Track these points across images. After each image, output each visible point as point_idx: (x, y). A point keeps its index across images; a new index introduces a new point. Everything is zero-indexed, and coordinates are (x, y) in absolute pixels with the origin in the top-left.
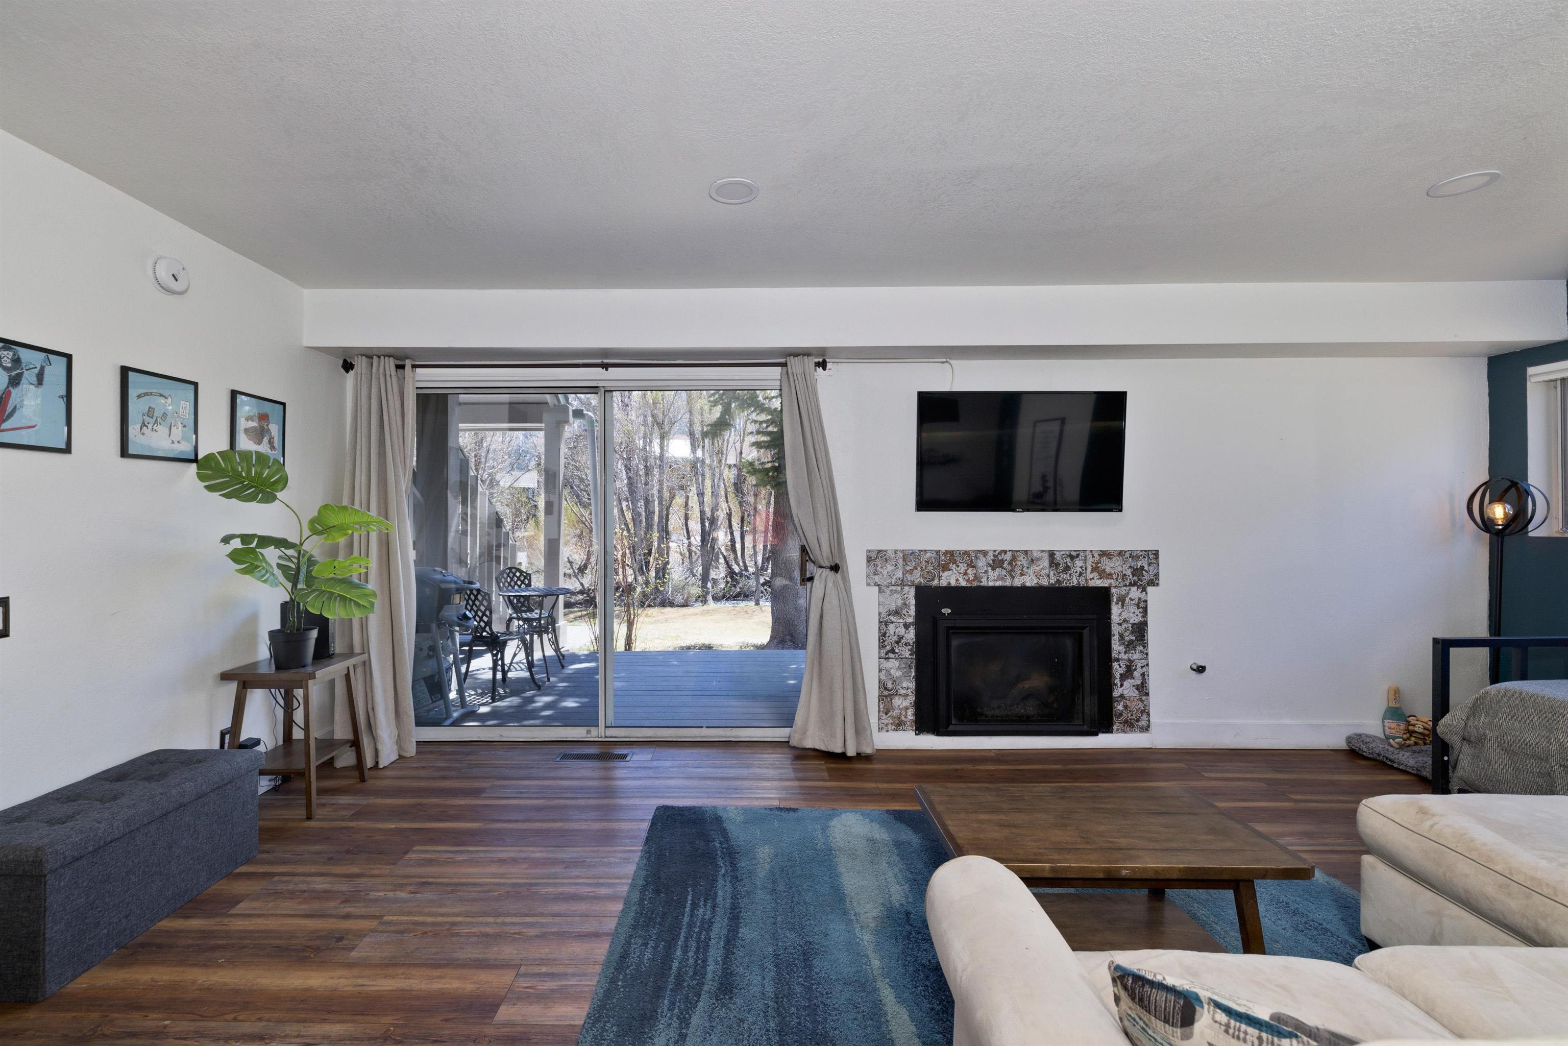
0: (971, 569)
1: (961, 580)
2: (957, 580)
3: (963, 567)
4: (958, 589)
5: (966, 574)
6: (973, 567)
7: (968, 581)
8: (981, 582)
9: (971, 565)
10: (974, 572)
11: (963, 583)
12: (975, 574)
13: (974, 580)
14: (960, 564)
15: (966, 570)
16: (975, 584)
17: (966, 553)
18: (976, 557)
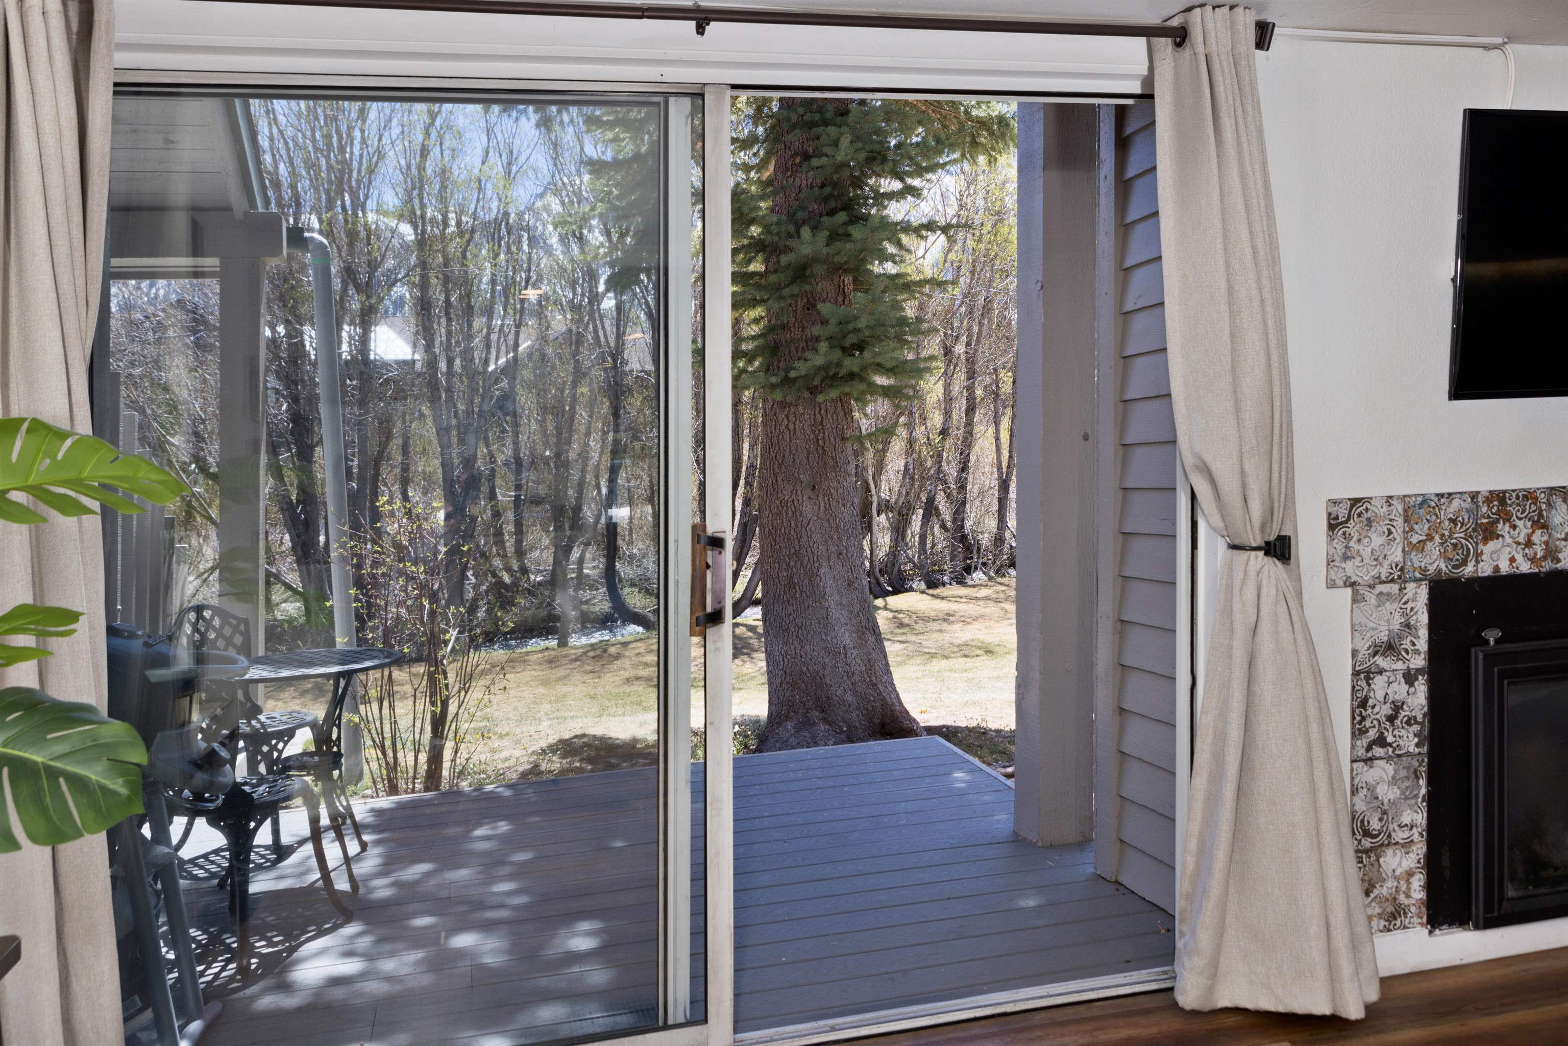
0: (1539, 532)
1: (1519, 558)
2: (1512, 560)
3: (1524, 528)
4: (1516, 580)
5: (1529, 544)
6: (1545, 526)
7: (1533, 560)
8: (1559, 561)
9: (1540, 523)
10: (1545, 538)
11: (1525, 567)
12: (1546, 543)
13: (1544, 558)
14: (1518, 523)
15: (1529, 536)
16: (1547, 566)
17: (1529, 495)
18: (1550, 505)
